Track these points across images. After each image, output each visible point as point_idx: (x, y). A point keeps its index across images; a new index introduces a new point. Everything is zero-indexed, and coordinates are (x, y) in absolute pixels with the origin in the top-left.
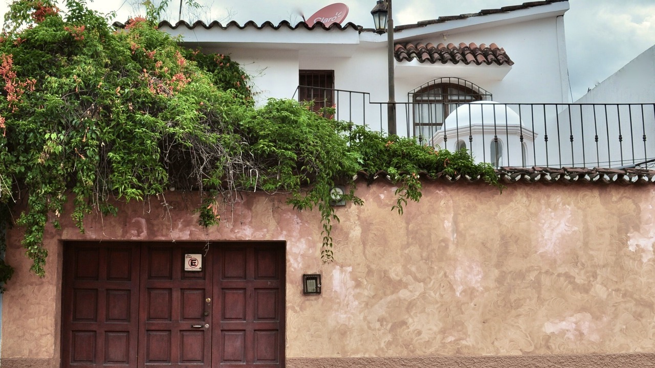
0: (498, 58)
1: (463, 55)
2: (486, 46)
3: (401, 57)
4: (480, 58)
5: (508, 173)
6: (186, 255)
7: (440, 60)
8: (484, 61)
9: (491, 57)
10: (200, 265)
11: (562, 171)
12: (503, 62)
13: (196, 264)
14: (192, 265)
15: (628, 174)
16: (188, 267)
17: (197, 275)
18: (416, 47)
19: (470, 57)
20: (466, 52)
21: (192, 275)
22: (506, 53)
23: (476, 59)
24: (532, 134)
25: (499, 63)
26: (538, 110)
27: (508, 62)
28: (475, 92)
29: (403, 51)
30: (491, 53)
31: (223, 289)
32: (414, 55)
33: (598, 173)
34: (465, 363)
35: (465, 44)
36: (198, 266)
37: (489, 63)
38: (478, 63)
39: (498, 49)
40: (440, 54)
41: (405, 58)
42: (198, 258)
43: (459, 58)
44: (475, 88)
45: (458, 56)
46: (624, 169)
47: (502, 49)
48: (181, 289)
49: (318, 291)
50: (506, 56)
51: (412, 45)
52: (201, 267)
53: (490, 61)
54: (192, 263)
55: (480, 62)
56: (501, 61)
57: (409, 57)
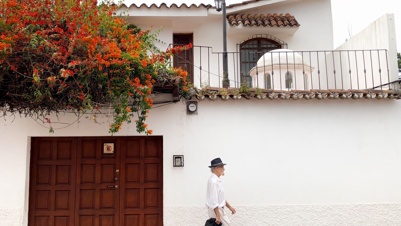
0: (290, 22)
1: (269, 21)
2: (283, 15)
3: (232, 23)
4: (280, 23)
5: (295, 94)
6: (105, 144)
7: (255, 24)
8: (282, 25)
9: (286, 22)
10: (113, 150)
11: (329, 92)
12: (293, 25)
13: (110, 149)
14: (108, 150)
15: (370, 93)
16: (105, 151)
17: (111, 156)
18: (242, 17)
19: (273, 22)
20: (271, 19)
21: (108, 156)
22: (296, 19)
23: (277, 23)
24: (310, 68)
25: (291, 25)
26: (314, 55)
27: (297, 24)
28: (277, 43)
29: (233, 19)
30: (286, 19)
31: (126, 164)
32: (240, 22)
33: (351, 93)
34: (271, 209)
35: (270, 14)
36: (112, 151)
37: (285, 26)
38: (278, 26)
39: (291, 16)
40: (255, 21)
41: (235, 24)
42: (112, 145)
43: (267, 23)
44: (277, 40)
45: (267, 22)
46: (367, 90)
47: (293, 17)
48: (101, 164)
49: (182, 165)
50: (295, 21)
51: (239, 16)
52: (113, 151)
53: (285, 24)
54: (108, 149)
55: (279, 25)
56: (292, 24)
57: (237, 23)
